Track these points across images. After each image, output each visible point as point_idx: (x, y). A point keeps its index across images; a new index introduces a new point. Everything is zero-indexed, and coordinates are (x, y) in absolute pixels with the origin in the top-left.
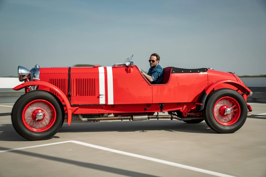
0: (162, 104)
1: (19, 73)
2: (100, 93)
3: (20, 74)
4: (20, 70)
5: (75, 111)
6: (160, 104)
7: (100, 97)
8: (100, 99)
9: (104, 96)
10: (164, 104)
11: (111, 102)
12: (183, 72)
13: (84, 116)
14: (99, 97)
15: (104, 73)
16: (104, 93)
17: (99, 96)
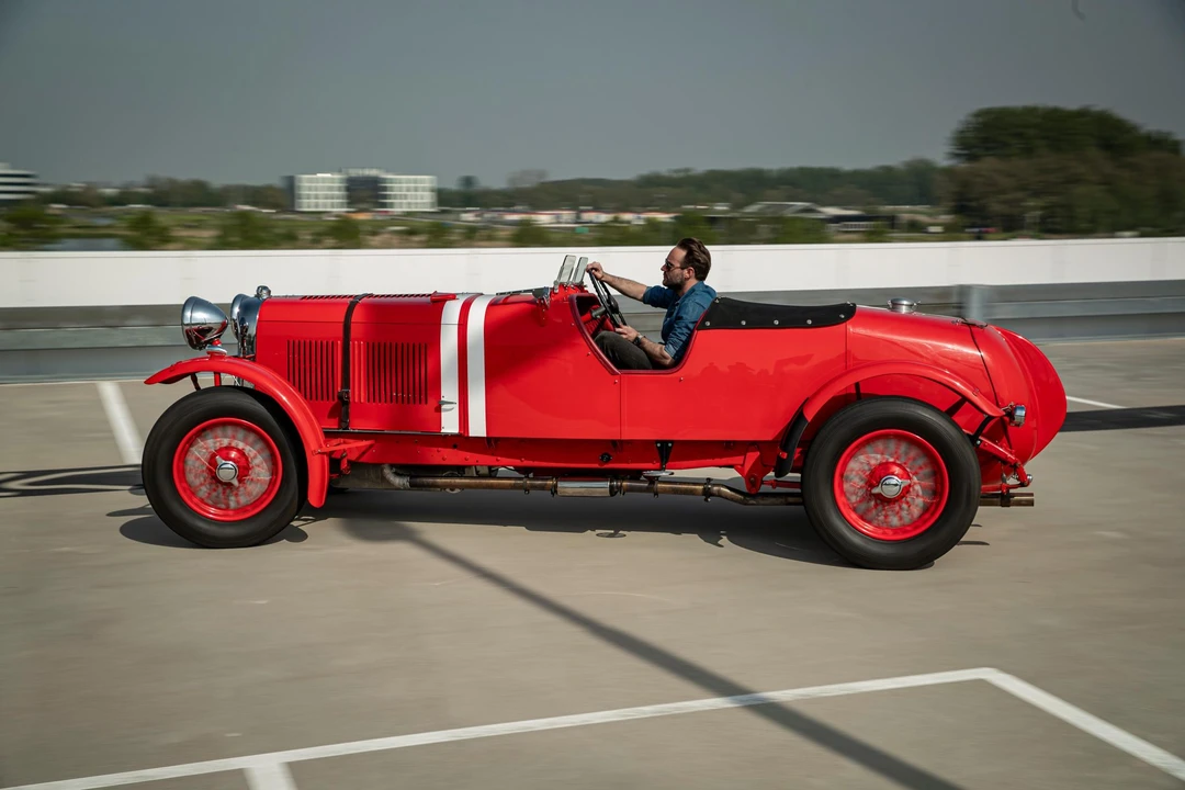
0: (664, 443)
1: (186, 322)
2: (443, 394)
3: (187, 325)
4: (188, 314)
5: (364, 453)
6: (657, 442)
7: (444, 407)
8: (443, 414)
9: (456, 407)
10: (672, 442)
11: (478, 428)
12: (744, 323)
13: (401, 470)
14: (438, 410)
15: (457, 327)
16: (456, 399)
17: (440, 406)
